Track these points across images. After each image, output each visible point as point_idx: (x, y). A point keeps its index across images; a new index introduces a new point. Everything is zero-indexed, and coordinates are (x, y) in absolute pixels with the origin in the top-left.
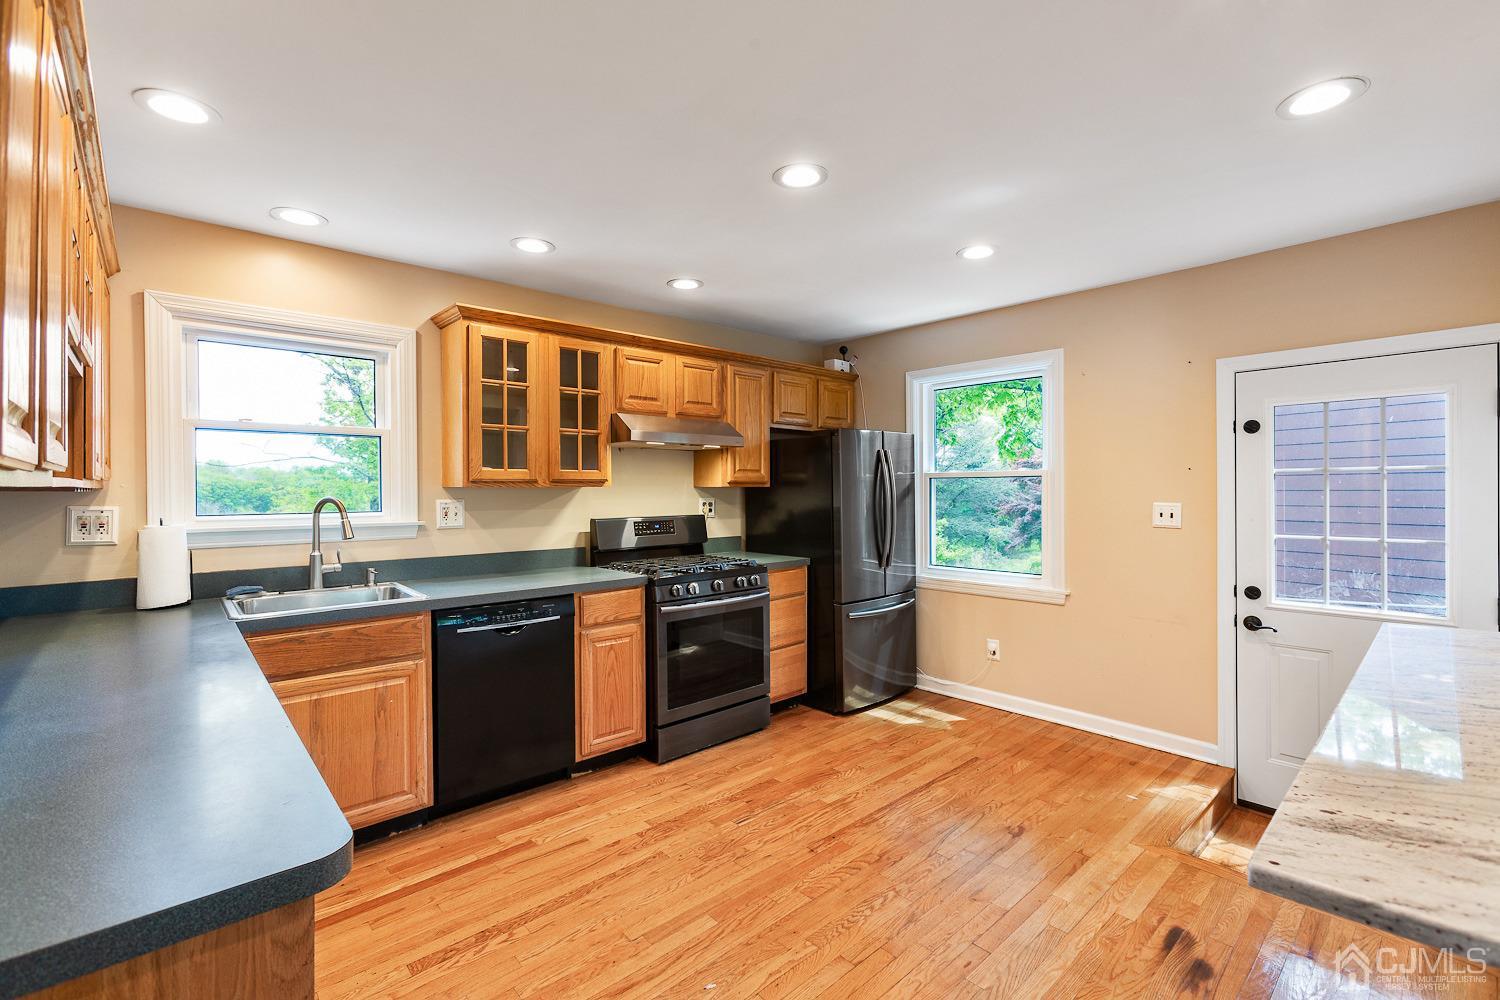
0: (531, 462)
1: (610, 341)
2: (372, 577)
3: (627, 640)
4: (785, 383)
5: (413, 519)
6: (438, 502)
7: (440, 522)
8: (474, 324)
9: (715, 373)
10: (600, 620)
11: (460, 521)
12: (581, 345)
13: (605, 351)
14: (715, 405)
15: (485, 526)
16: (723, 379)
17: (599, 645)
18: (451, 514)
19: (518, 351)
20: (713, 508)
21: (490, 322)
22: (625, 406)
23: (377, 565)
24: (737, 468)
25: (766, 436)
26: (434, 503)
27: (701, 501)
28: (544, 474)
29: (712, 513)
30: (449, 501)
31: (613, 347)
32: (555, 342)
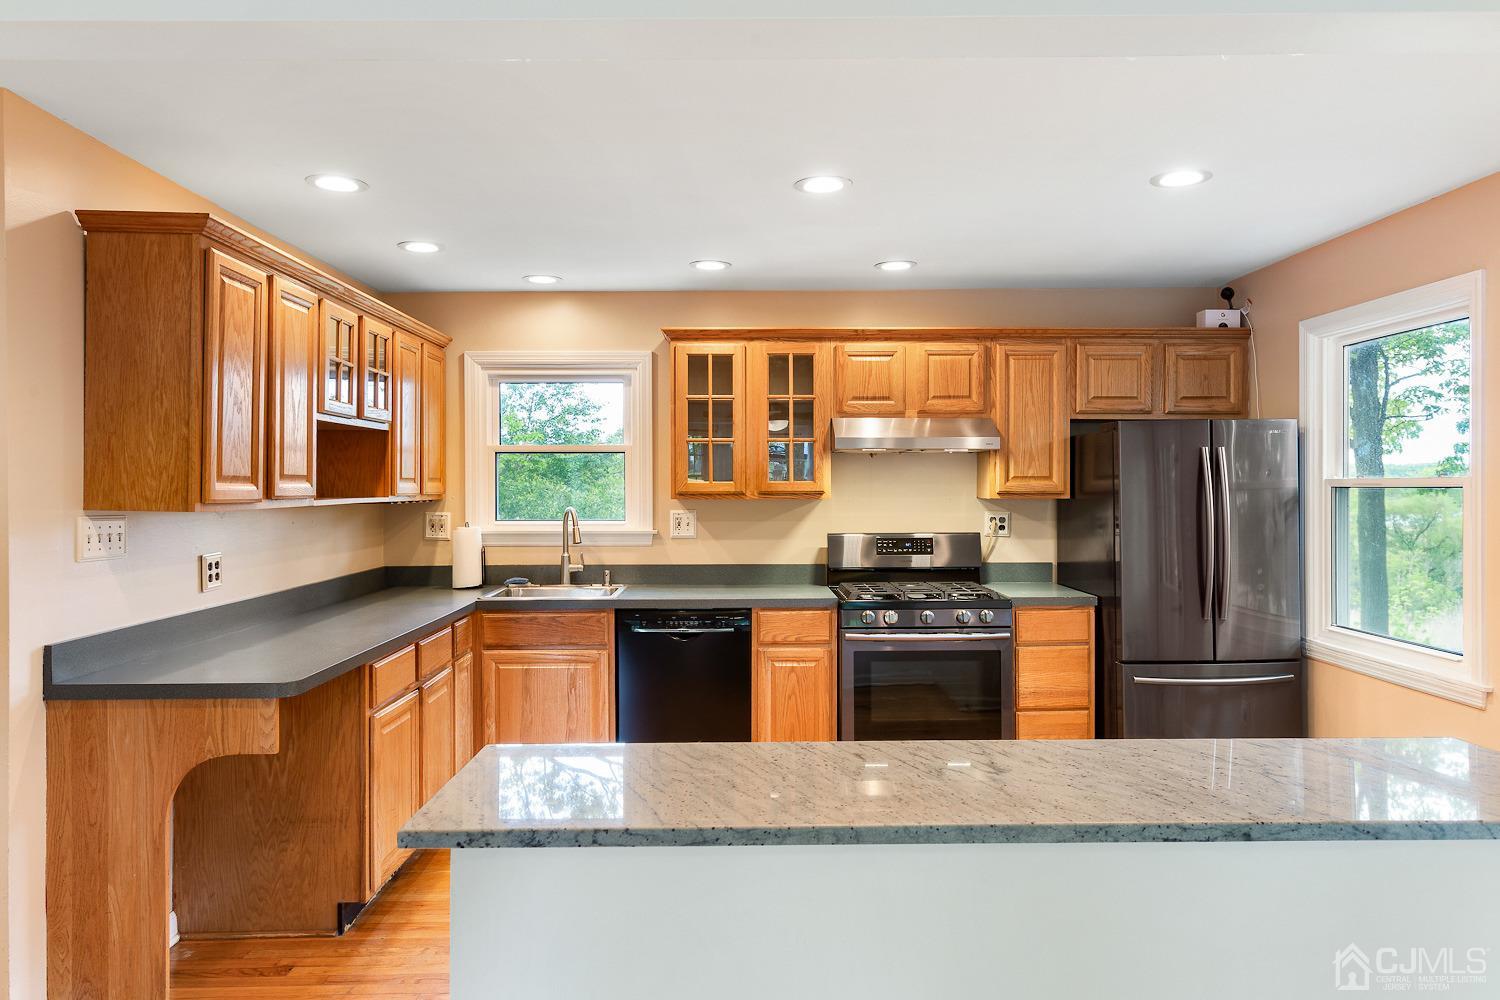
0: (737, 473)
1: (830, 339)
2: (607, 579)
3: (813, 664)
4: (1098, 358)
5: (649, 528)
6: (672, 512)
7: (673, 532)
8: (680, 344)
9: (975, 358)
10: (779, 639)
11: (690, 531)
12: (790, 349)
13: (822, 352)
14: (975, 397)
15: (716, 537)
16: (988, 361)
17: (777, 664)
18: (683, 524)
19: (724, 363)
20: (1006, 524)
21: (696, 339)
22: (846, 409)
23: (612, 568)
24: (1012, 475)
25: (1061, 432)
26: (668, 513)
27: (988, 515)
28: (752, 486)
29: (1006, 531)
30: (682, 511)
31: (833, 344)
32: (760, 351)
